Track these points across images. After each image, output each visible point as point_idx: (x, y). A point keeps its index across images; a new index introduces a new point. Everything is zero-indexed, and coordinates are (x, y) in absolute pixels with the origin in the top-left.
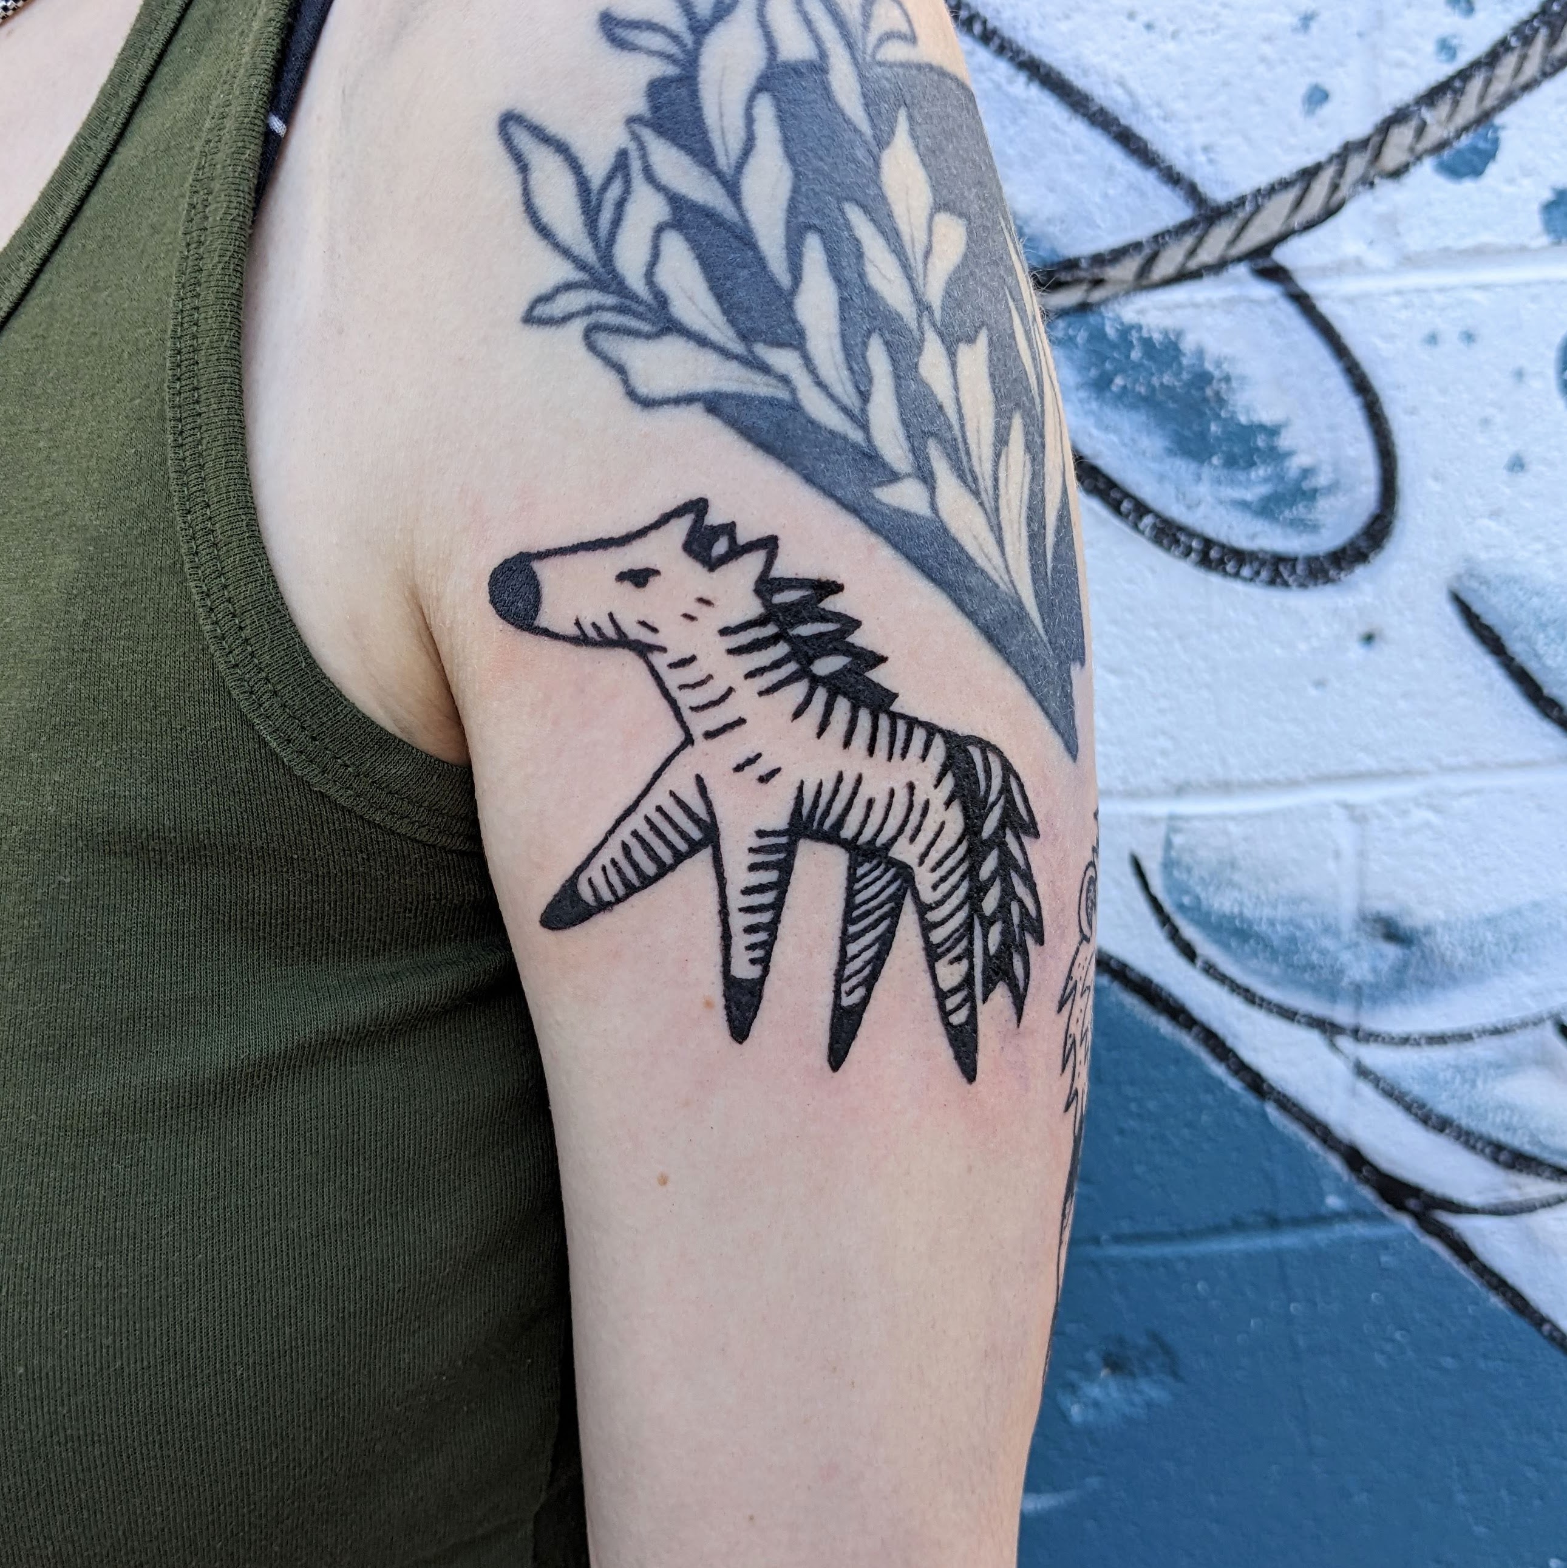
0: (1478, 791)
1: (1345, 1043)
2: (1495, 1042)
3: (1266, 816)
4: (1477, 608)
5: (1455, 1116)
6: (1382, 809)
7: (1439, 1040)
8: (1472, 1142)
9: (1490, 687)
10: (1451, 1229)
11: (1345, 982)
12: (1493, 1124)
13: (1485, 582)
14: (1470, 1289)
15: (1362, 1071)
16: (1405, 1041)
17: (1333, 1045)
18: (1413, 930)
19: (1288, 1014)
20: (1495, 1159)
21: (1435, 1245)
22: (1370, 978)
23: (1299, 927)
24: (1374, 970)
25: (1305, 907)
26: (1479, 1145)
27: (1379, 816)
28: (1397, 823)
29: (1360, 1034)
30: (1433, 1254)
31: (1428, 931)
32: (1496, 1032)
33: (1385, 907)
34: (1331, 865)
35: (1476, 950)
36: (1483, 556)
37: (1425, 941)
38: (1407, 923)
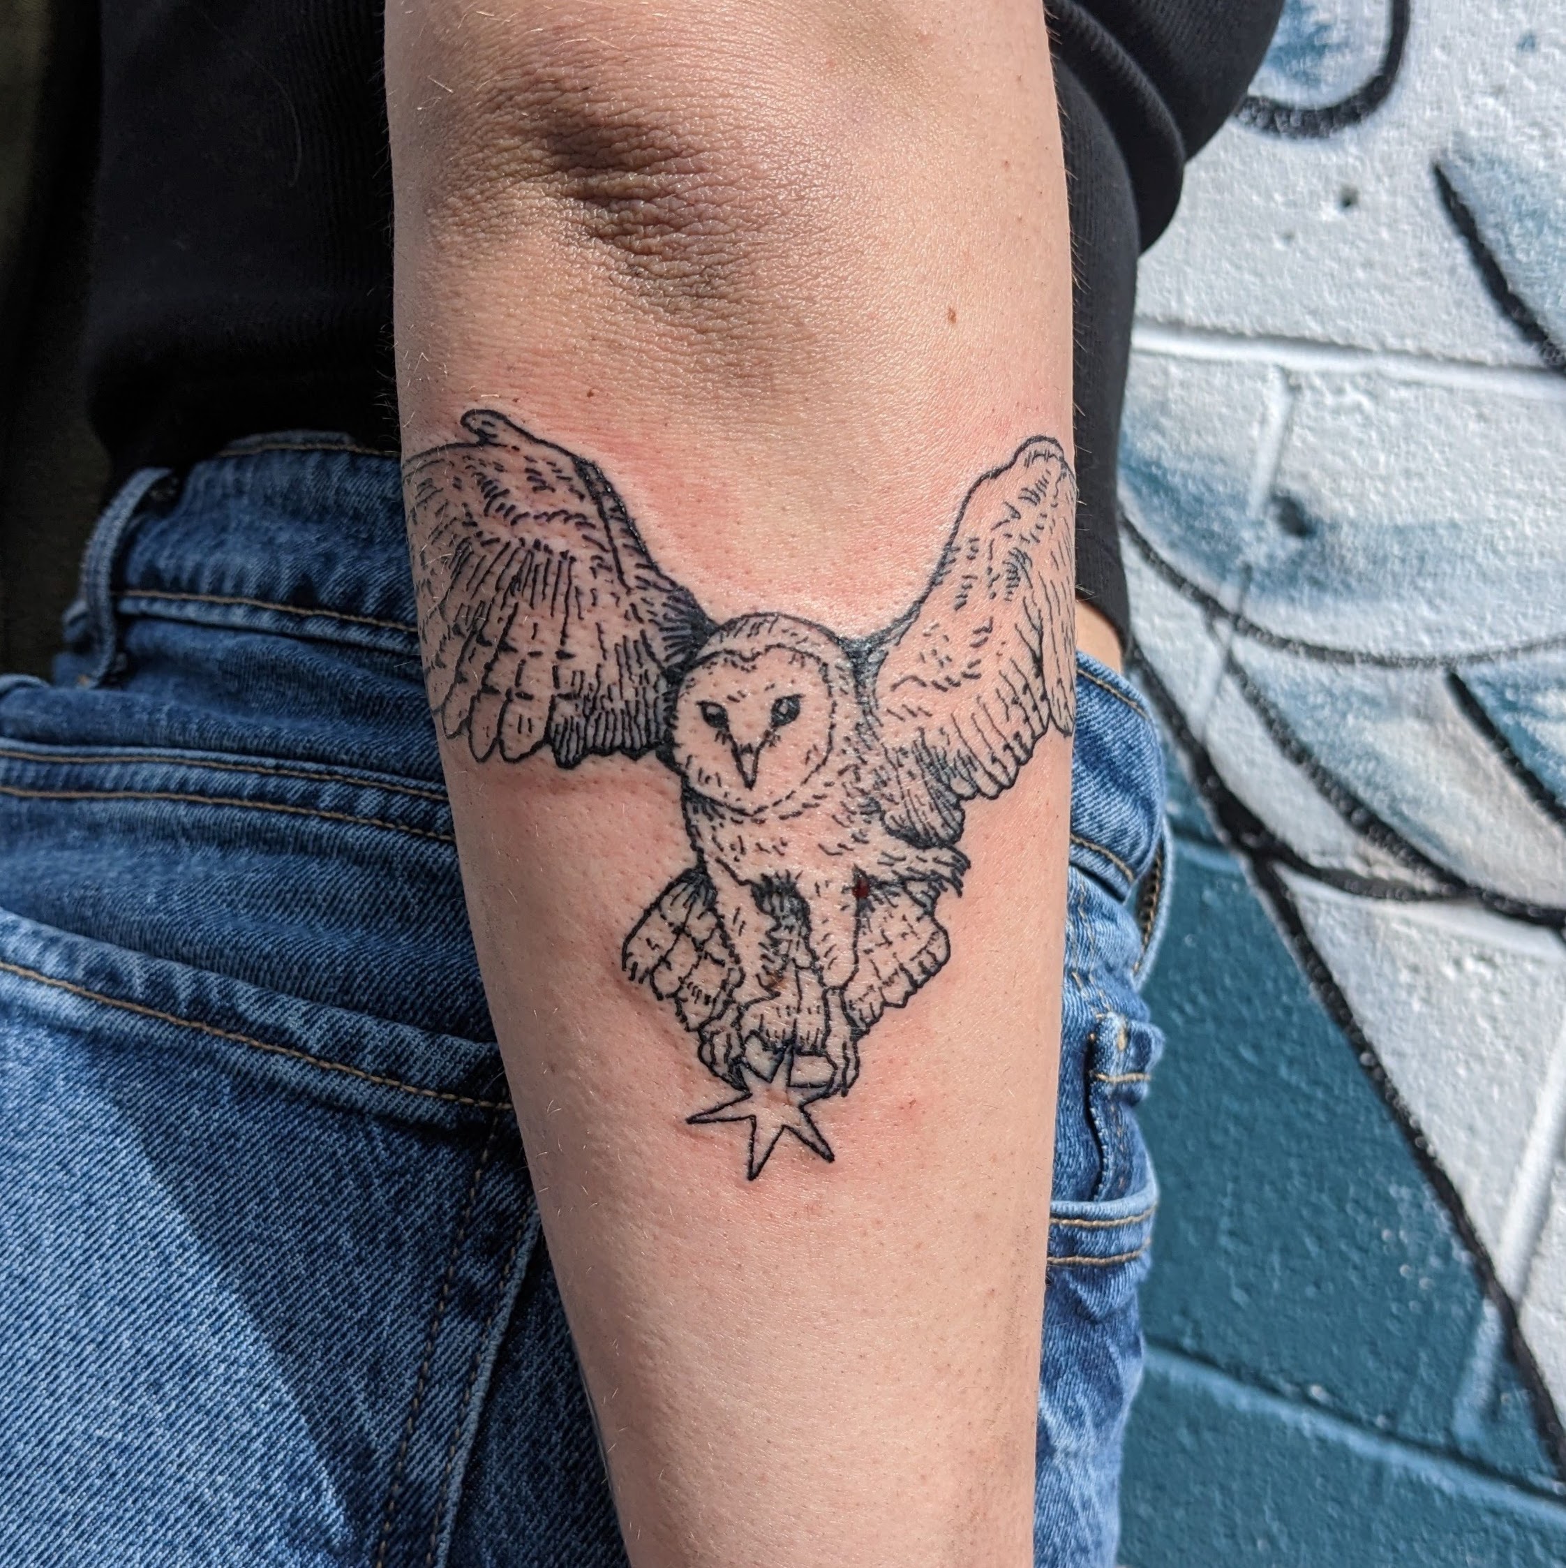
0: (1418, 384)
1: (1223, 627)
2: (1376, 672)
3: (1207, 363)
4: (1456, 185)
5: (1316, 749)
6: (1318, 382)
7: (1318, 652)
8: (1327, 785)
9: (1452, 271)
10: (1286, 888)
11: (1238, 562)
12: (1354, 772)
13: (1470, 161)
14: (1290, 970)
15: (1232, 666)
16: (1284, 643)
17: (1210, 629)
18: (1319, 520)
19: (1177, 580)
20: (1348, 816)
21: (1264, 900)
22: (1264, 563)
23: (1210, 490)
24: (1271, 557)
25: (1219, 470)
26: (1334, 793)
27: (1313, 388)
28: (1329, 400)
29: (1241, 623)
30: (1260, 912)
31: (1334, 527)
32: (1381, 662)
33: (1296, 488)
34: (1255, 432)
35: (1378, 561)
36: (1473, 133)
37: (1329, 537)
38: (1313, 510)
